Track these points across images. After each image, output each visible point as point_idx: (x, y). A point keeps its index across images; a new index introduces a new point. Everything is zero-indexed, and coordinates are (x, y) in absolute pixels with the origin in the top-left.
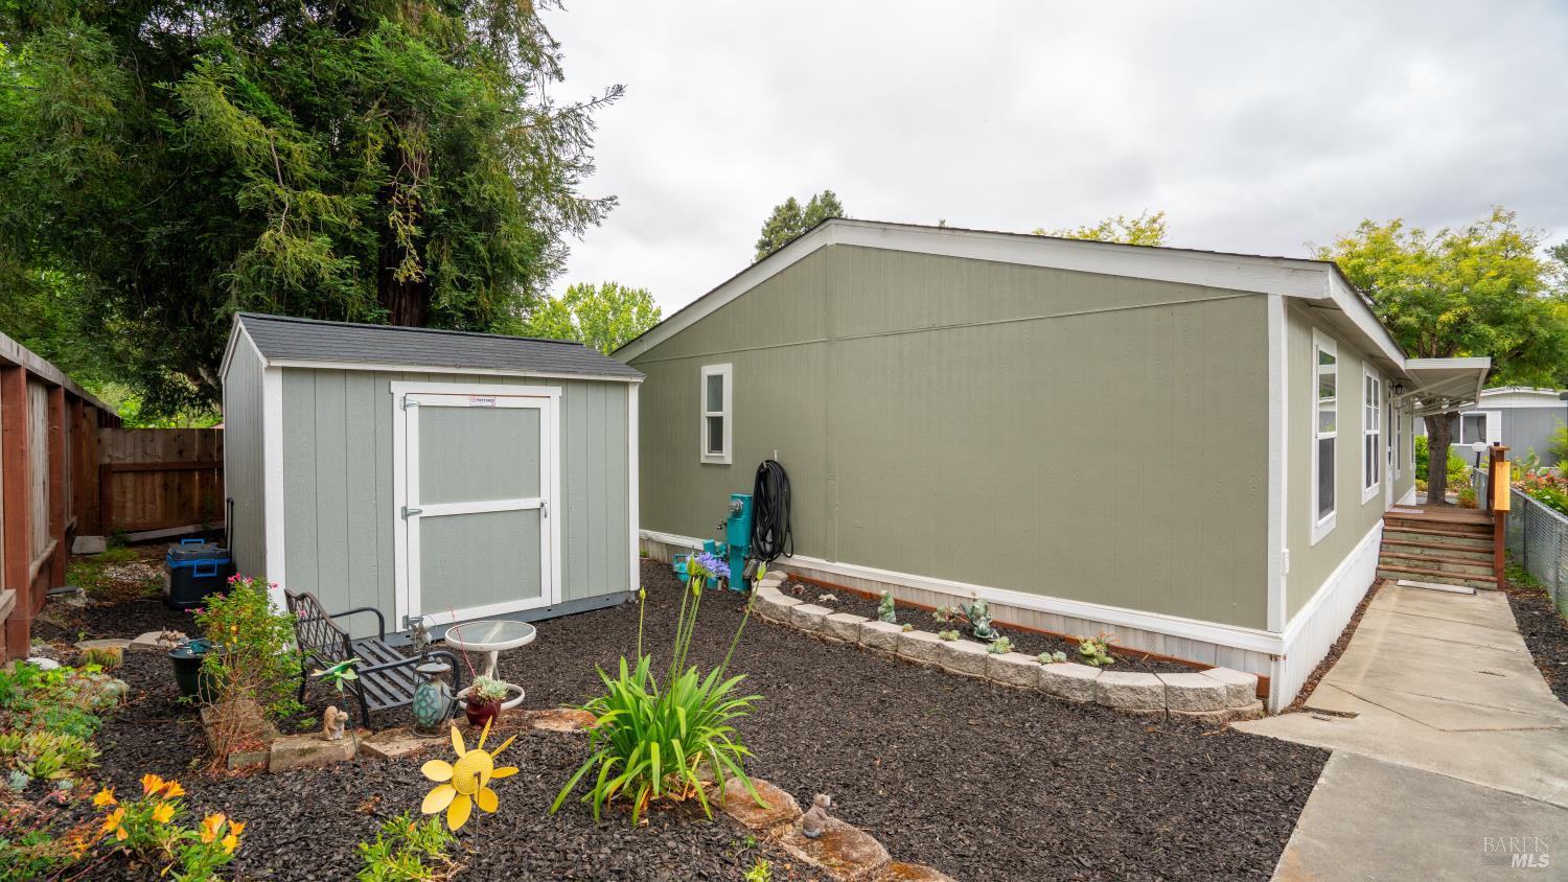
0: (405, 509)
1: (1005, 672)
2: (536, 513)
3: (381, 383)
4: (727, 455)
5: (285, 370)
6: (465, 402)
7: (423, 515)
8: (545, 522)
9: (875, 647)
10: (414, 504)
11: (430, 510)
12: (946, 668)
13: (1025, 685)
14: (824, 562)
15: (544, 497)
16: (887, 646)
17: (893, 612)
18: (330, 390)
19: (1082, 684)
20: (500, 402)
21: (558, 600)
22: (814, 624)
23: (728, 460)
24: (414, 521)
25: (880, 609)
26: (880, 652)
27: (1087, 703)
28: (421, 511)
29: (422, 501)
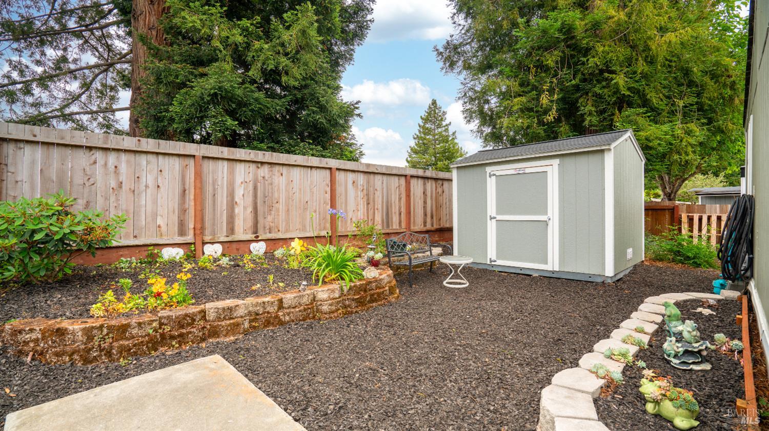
0: (490, 216)
2: (545, 223)
5: (458, 168)
6: (512, 172)
8: (550, 228)
10: (494, 215)
11: (499, 217)
15: (550, 214)
20: (527, 171)
21: (557, 269)
28: (496, 218)
29: (497, 214)
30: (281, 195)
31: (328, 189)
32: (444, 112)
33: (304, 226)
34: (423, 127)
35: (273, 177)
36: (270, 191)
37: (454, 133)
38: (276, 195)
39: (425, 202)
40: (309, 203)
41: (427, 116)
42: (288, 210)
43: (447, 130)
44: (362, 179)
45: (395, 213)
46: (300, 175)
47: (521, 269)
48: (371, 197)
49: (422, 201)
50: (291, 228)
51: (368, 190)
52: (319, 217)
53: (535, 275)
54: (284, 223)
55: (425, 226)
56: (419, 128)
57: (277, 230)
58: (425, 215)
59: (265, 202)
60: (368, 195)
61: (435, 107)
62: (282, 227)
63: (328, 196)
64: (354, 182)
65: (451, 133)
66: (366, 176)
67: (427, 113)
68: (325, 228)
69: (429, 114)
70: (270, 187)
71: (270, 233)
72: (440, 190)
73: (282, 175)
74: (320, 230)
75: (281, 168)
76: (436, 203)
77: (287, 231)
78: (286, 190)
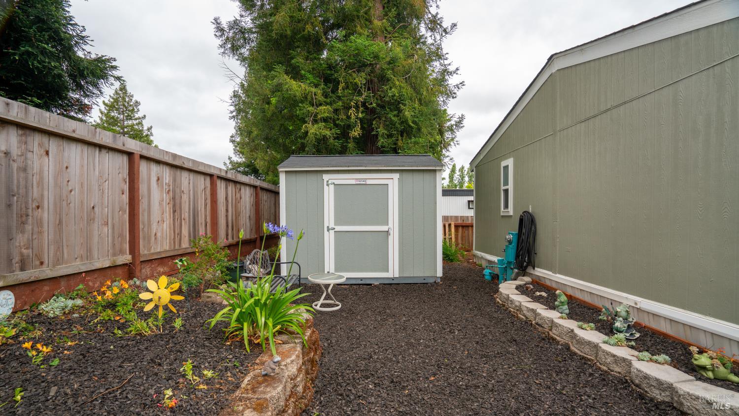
0: (328, 227)
1: (606, 359)
2: (386, 233)
3: (319, 175)
4: (511, 211)
5: (286, 172)
6: (353, 182)
7: (335, 230)
8: (390, 238)
9: (539, 325)
10: (332, 225)
11: (339, 228)
12: (572, 348)
13: (619, 373)
14: (550, 273)
15: (390, 225)
16: (546, 326)
17: (566, 307)
18: (301, 179)
19: (661, 385)
20: (369, 182)
21: (397, 275)
22: (516, 306)
23: (511, 213)
24: (332, 232)
25: (556, 303)
26: (540, 329)
27: (663, 402)
28: (334, 229)
29: (335, 224)
30: (46, 193)
31: (126, 187)
32: (137, 102)
33: (89, 250)
34: (107, 115)
35: (29, 155)
36: (22, 183)
37: (149, 129)
38: (36, 193)
39: (227, 211)
40: (96, 209)
41: (112, 103)
42: (60, 222)
43: (140, 123)
44: (168, 174)
45: (201, 224)
46: (82, 158)
47: (361, 279)
48: (178, 201)
49: (225, 209)
50: (66, 255)
51: (174, 192)
52: (113, 232)
53: (376, 283)
54: (52, 248)
55: (227, 239)
56: (100, 115)
57: (38, 263)
58: (227, 226)
59: (9, 206)
60: (174, 198)
61: (126, 93)
62: (48, 255)
63: (126, 198)
64: (158, 179)
65: (145, 128)
66: (173, 171)
67: (113, 98)
68: (122, 252)
69: (116, 101)
70: (22, 175)
71: (22, 269)
72: (238, 195)
73: (47, 153)
74: (114, 255)
75: (45, 139)
76: (236, 211)
77: (58, 261)
78: (56, 184)
